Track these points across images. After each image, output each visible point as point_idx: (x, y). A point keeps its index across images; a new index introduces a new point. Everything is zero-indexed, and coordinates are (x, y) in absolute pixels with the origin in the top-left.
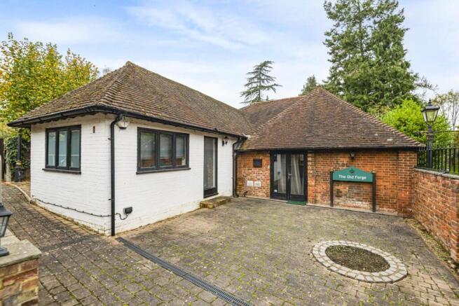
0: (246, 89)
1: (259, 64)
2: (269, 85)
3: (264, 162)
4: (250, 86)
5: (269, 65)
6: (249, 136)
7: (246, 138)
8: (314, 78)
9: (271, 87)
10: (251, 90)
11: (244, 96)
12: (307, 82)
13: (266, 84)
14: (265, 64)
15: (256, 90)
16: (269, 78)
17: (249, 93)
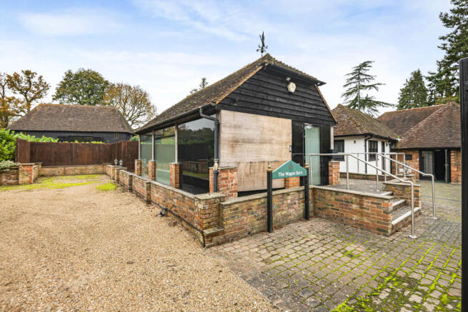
0: (345, 90)
1: (358, 65)
2: (370, 84)
3: (414, 156)
4: (349, 86)
5: (369, 64)
6: (399, 139)
7: (397, 141)
8: (419, 72)
9: (373, 86)
10: (350, 91)
11: (344, 97)
12: (411, 76)
13: (366, 83)
14: (364, 65)
15: (356, 90)
16: (370, 77)
17: (349, 94)
